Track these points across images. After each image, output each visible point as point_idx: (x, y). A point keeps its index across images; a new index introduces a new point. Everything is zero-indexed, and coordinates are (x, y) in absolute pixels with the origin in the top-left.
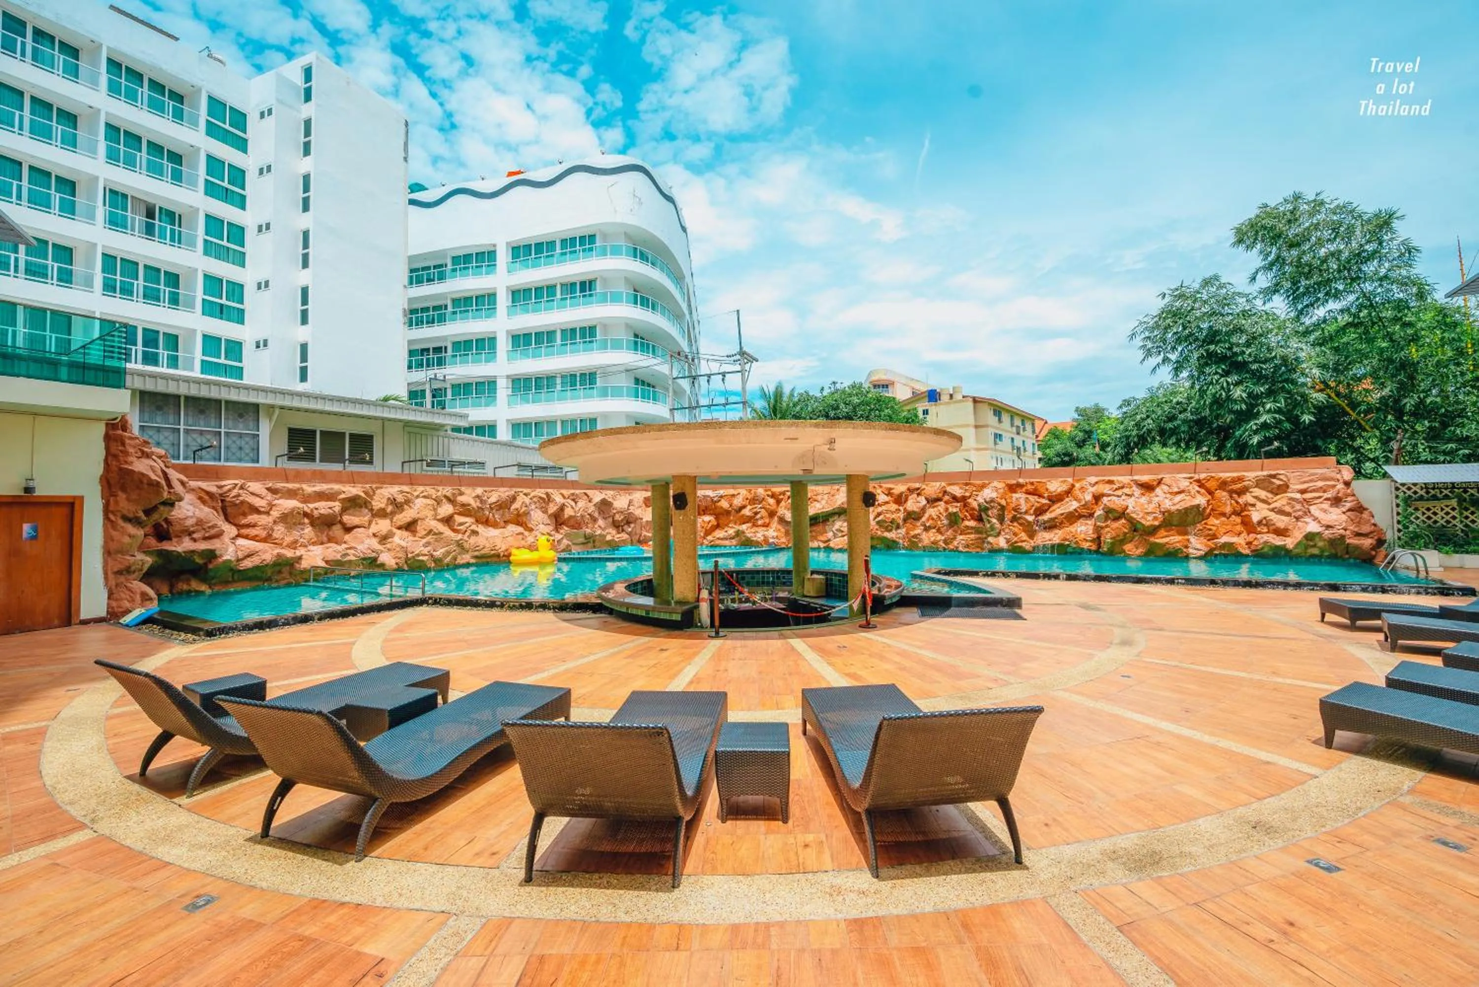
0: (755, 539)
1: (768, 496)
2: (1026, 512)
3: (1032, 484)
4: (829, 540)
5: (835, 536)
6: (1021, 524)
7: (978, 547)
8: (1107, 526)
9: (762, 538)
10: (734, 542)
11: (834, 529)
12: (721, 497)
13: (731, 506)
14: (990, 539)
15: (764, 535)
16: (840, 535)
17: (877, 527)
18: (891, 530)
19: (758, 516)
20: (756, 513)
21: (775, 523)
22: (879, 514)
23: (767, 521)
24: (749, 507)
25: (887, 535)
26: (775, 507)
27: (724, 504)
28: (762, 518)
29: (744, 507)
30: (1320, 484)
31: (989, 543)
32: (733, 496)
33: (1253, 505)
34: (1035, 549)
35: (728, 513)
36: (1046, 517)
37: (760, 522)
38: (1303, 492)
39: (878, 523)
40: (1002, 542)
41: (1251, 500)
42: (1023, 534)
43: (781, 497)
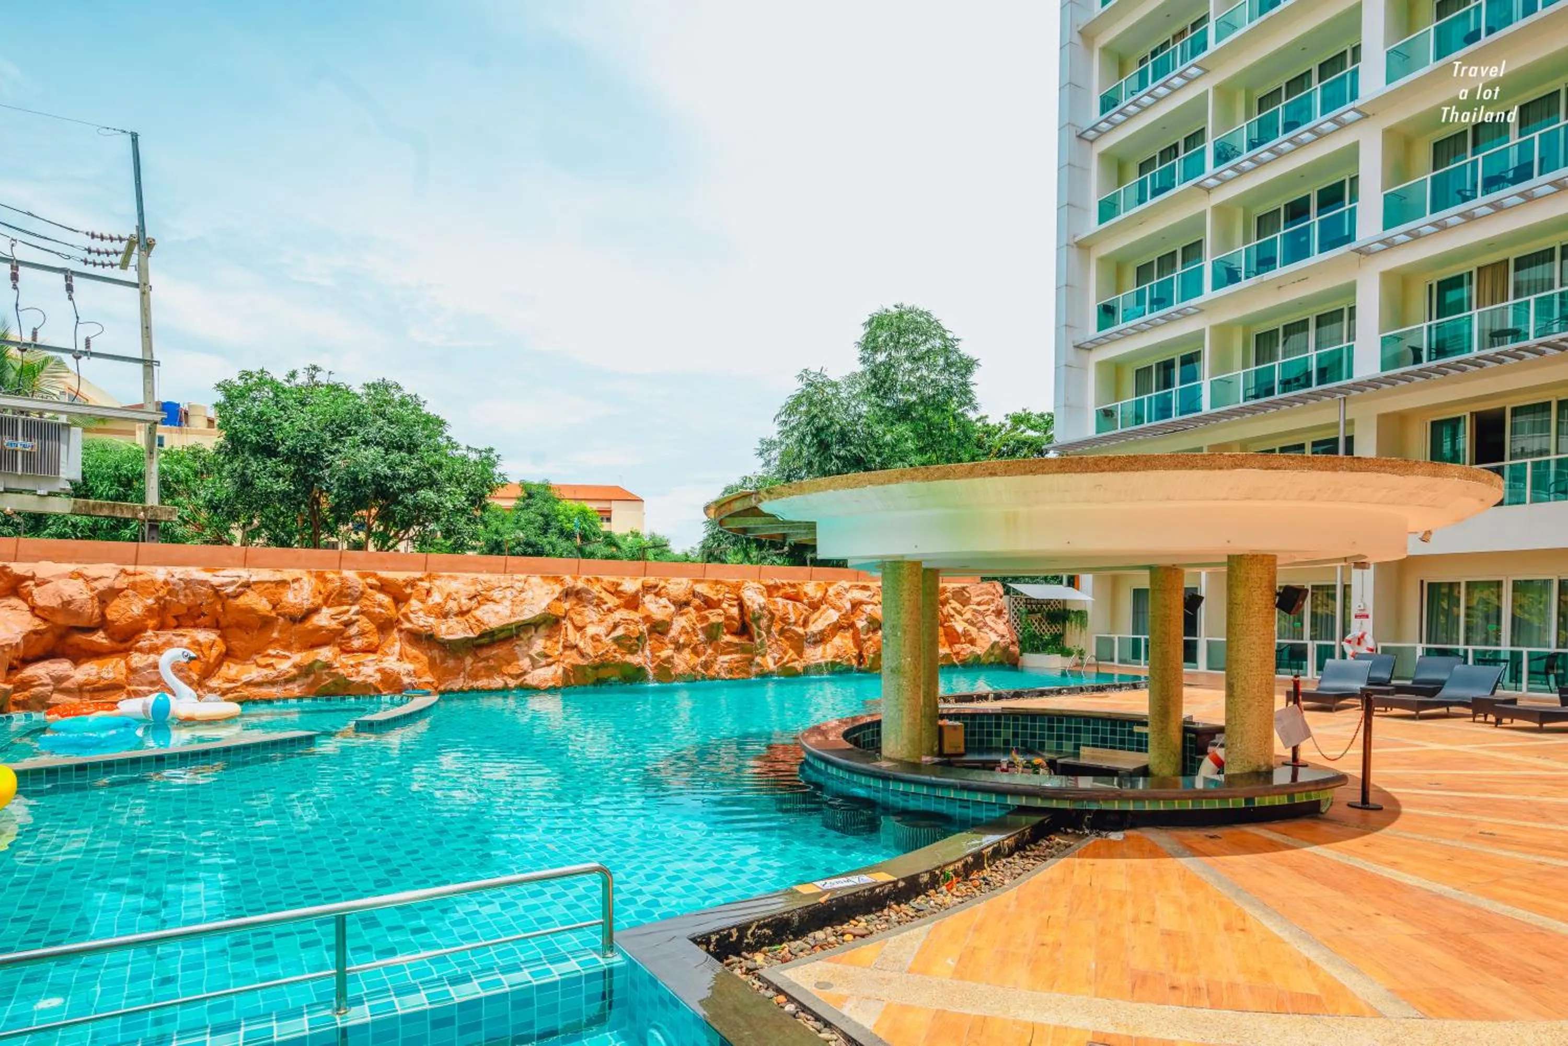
0: (359, 679)
1: (371, 587)
2: (795, 623)
3: (793, 586)
4: (525, 673)
5: (534, 665)
6: (787, 639)
7: (744, 671)
8: (869, 639)
9: (378, 676)
10: (296, 689)
11: (532, 653)
12: (247, 585)
13: (274, 607)
14: (758, 659)
15: (380, 671)
16: (543, 662)
17: (615, 647)
18: (636, 652)
19: (353, 630)
20: (348, 624)
21: (396, 644)
22: (615, 626)
23: (375, 639)
24: (325, 611)
25: (629, 658)
26: (392, 612)
27: (259, 603)
28: (362, 634)
29: (315, 610)
30: (987, 597)
31: (758, 665)
32: (283, 583)
33: (952, 616)
34: (806, 670)
35: (266, 623)
36: (814, 628)
37: (356, 644)
38: (979, 604)
39: (616, 640)
40: (770, 663)
41: (952, 612)
42: (791, 652)
43: (408, 590)
